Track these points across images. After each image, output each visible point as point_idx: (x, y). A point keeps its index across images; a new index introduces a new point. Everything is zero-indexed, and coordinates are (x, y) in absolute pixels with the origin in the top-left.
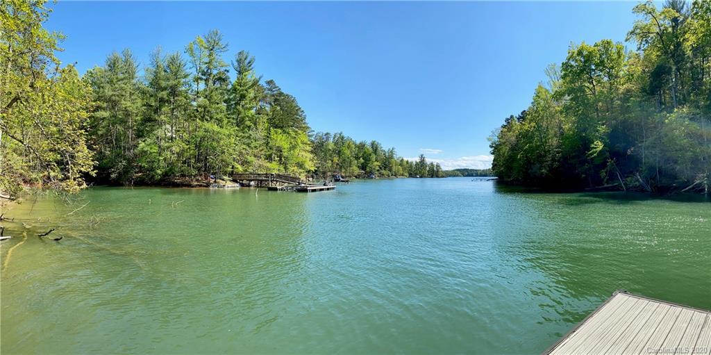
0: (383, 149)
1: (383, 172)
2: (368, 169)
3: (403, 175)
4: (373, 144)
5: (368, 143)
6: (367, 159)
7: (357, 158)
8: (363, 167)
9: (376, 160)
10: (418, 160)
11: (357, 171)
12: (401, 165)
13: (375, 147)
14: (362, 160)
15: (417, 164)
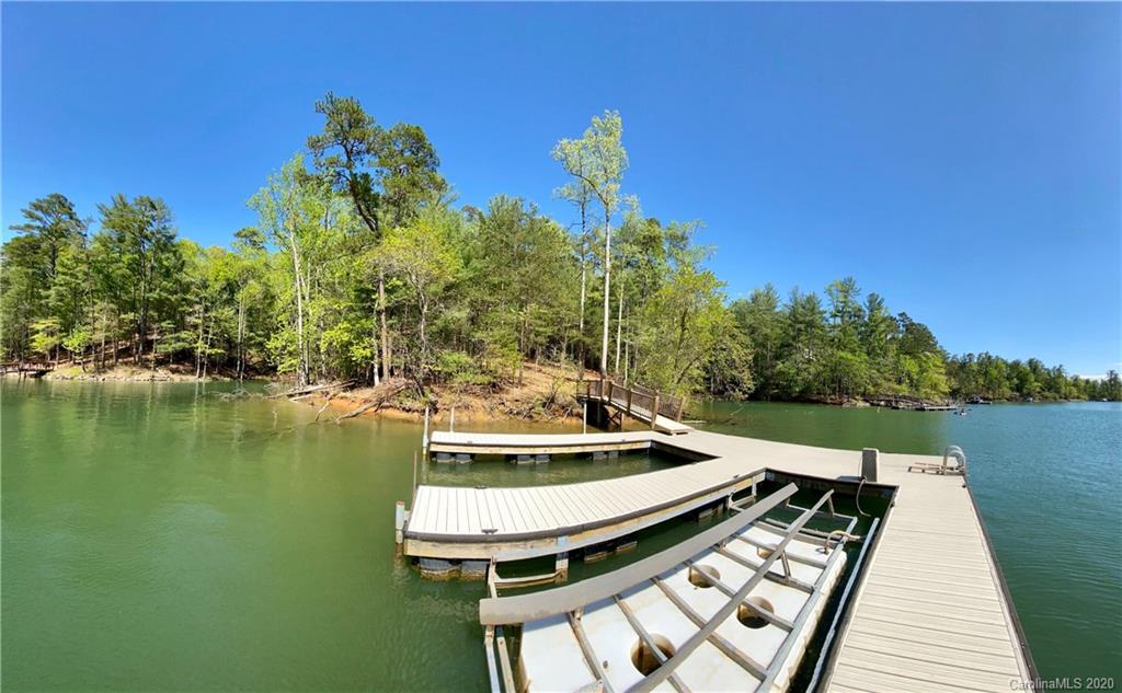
0: (1046, 367)
1: (1047, 394)
2: (1025, 391)
4: (1031, 362)
5: (1024, 360)
6: (1023, 379)
7: (1009, 378)
8: (1018, 388)
9: (1036, 381)
10: (1106, 378)
11: (1008, 393)
12: (1075, 385)
13: (1033, 365)
14: (1016, 381)
15: (1104, 383)
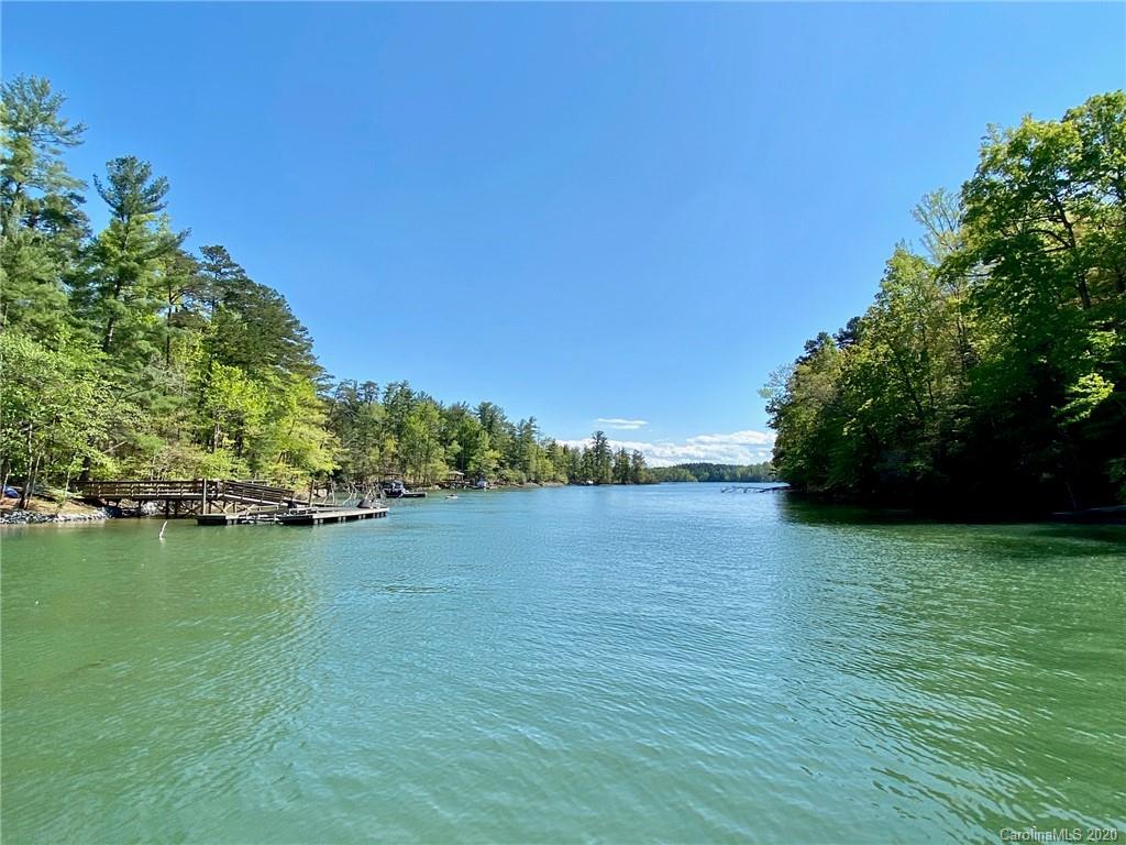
0: (508, 420)
1: (508, 472)
2: (472, 468)
3: (554, 480)
4: (483, 410)
5: (473, 406)
6: (469, 444)
7: (445, 441)
8: (460, 462)
9: (492, 447)
10: (590, 444)
11: (444, 471)
12: (550, 456)
13: (489, 417)
14: (456, 447)
15: (588, 453)
